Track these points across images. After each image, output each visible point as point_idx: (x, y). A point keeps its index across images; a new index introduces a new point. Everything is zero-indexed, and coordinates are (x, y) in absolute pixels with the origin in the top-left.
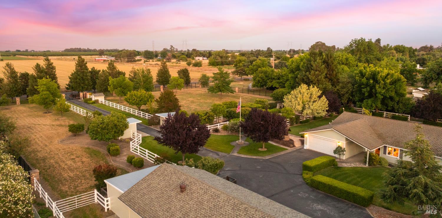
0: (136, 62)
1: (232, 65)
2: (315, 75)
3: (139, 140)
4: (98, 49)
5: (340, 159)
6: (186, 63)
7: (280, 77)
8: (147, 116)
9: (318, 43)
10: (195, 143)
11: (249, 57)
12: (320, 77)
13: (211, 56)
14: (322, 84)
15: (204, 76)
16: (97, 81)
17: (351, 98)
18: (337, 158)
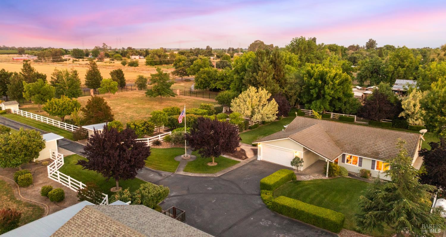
0: (63, 61)
1: (171, 64)
2: (262, 75)
3: (61, 161)
4: (17, 47)
5: (297, 171)
6: (121, 62)
7: (223, 78)
8: (72, 128)
9: (256, 41)
10: (131, 166)
11: (188, 56)
12: (268, 78)
13: (149, 55)
14: (270, 86)
15: (141, 78)
16: (8, 86)
17: (299, 99)
18: (294, 170)
